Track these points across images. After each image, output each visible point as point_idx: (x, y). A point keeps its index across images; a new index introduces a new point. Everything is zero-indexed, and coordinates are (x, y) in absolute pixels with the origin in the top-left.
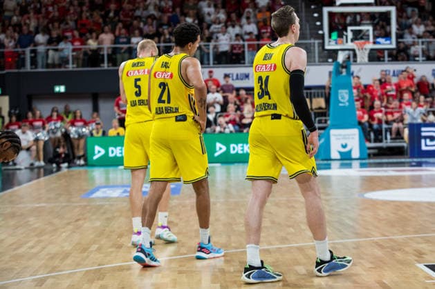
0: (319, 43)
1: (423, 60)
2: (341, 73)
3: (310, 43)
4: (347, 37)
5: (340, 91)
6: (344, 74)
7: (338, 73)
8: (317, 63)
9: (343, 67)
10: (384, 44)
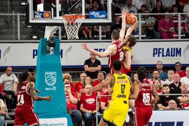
0: (22, 17)
2: (49, 52)
3: (12, 16)
4: (55, 9)
5: (47, 73)
7: (45, 51)
8: (19, 40)
9: (50, 45)
10: (98, 18)
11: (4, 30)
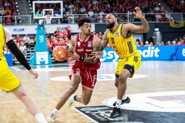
0: (31, 16)
1: (74, 23)
2: (41, 29)
3: (28, 17)
4: (42, 13)
5: (40, 36)
6: (42, 29)
7: (39, 28)
8: (31, 25)
9: (41, 26)
10: (58, 16)
11: (26, 21)
